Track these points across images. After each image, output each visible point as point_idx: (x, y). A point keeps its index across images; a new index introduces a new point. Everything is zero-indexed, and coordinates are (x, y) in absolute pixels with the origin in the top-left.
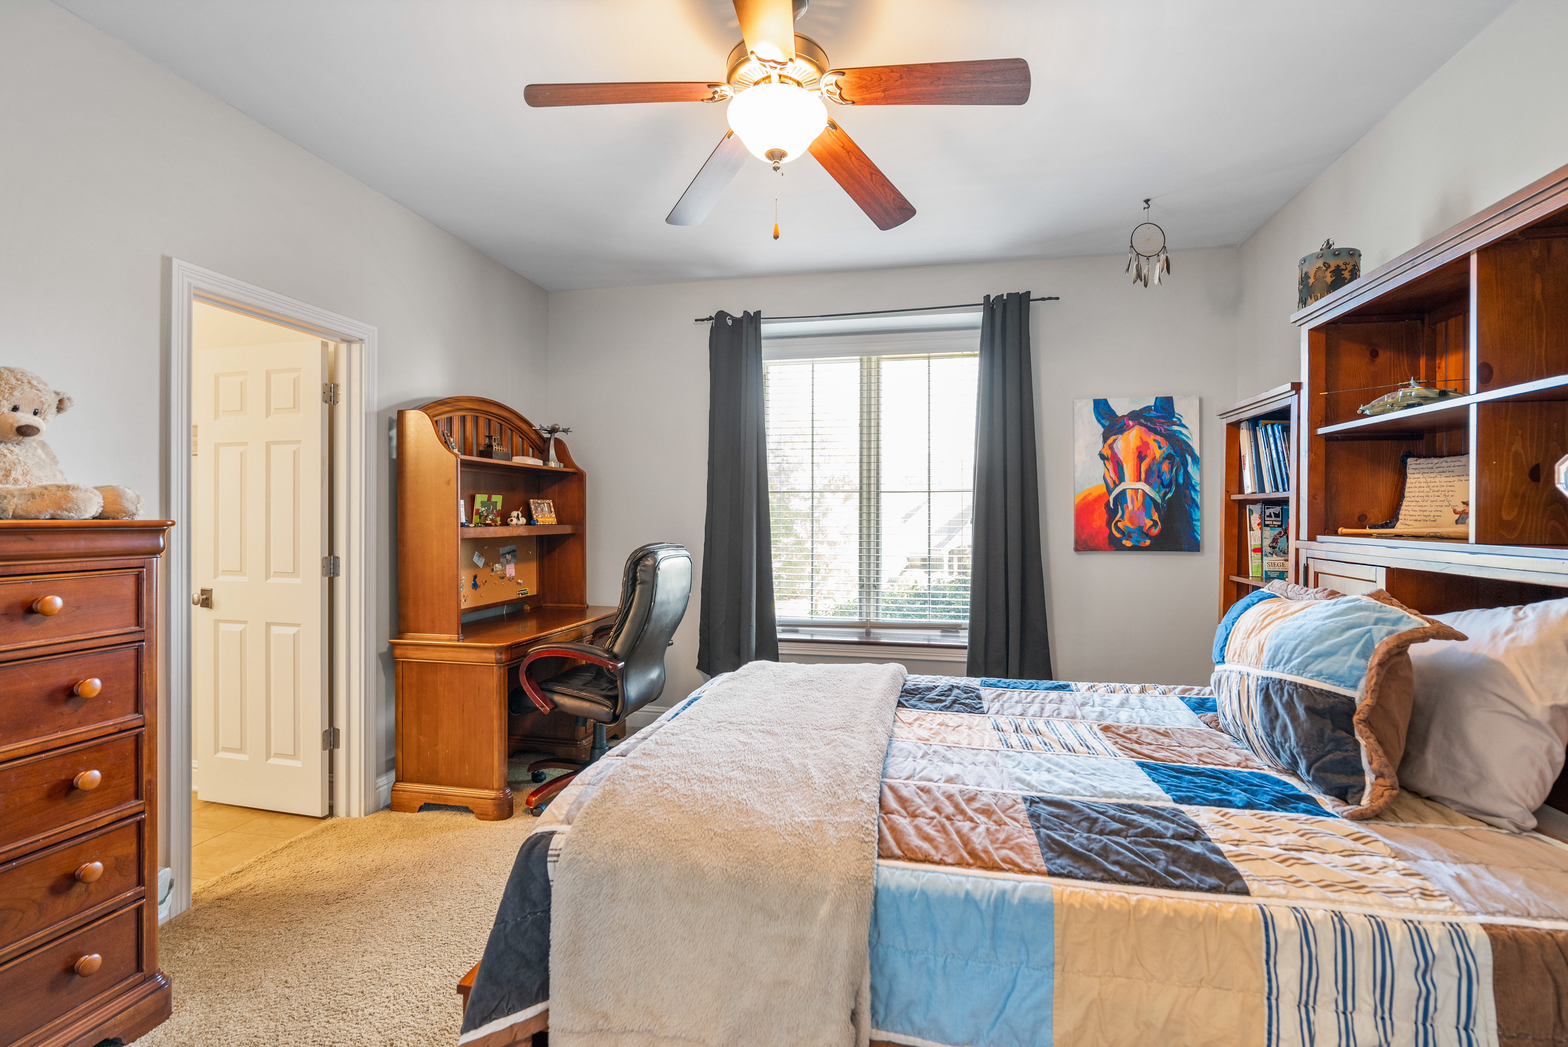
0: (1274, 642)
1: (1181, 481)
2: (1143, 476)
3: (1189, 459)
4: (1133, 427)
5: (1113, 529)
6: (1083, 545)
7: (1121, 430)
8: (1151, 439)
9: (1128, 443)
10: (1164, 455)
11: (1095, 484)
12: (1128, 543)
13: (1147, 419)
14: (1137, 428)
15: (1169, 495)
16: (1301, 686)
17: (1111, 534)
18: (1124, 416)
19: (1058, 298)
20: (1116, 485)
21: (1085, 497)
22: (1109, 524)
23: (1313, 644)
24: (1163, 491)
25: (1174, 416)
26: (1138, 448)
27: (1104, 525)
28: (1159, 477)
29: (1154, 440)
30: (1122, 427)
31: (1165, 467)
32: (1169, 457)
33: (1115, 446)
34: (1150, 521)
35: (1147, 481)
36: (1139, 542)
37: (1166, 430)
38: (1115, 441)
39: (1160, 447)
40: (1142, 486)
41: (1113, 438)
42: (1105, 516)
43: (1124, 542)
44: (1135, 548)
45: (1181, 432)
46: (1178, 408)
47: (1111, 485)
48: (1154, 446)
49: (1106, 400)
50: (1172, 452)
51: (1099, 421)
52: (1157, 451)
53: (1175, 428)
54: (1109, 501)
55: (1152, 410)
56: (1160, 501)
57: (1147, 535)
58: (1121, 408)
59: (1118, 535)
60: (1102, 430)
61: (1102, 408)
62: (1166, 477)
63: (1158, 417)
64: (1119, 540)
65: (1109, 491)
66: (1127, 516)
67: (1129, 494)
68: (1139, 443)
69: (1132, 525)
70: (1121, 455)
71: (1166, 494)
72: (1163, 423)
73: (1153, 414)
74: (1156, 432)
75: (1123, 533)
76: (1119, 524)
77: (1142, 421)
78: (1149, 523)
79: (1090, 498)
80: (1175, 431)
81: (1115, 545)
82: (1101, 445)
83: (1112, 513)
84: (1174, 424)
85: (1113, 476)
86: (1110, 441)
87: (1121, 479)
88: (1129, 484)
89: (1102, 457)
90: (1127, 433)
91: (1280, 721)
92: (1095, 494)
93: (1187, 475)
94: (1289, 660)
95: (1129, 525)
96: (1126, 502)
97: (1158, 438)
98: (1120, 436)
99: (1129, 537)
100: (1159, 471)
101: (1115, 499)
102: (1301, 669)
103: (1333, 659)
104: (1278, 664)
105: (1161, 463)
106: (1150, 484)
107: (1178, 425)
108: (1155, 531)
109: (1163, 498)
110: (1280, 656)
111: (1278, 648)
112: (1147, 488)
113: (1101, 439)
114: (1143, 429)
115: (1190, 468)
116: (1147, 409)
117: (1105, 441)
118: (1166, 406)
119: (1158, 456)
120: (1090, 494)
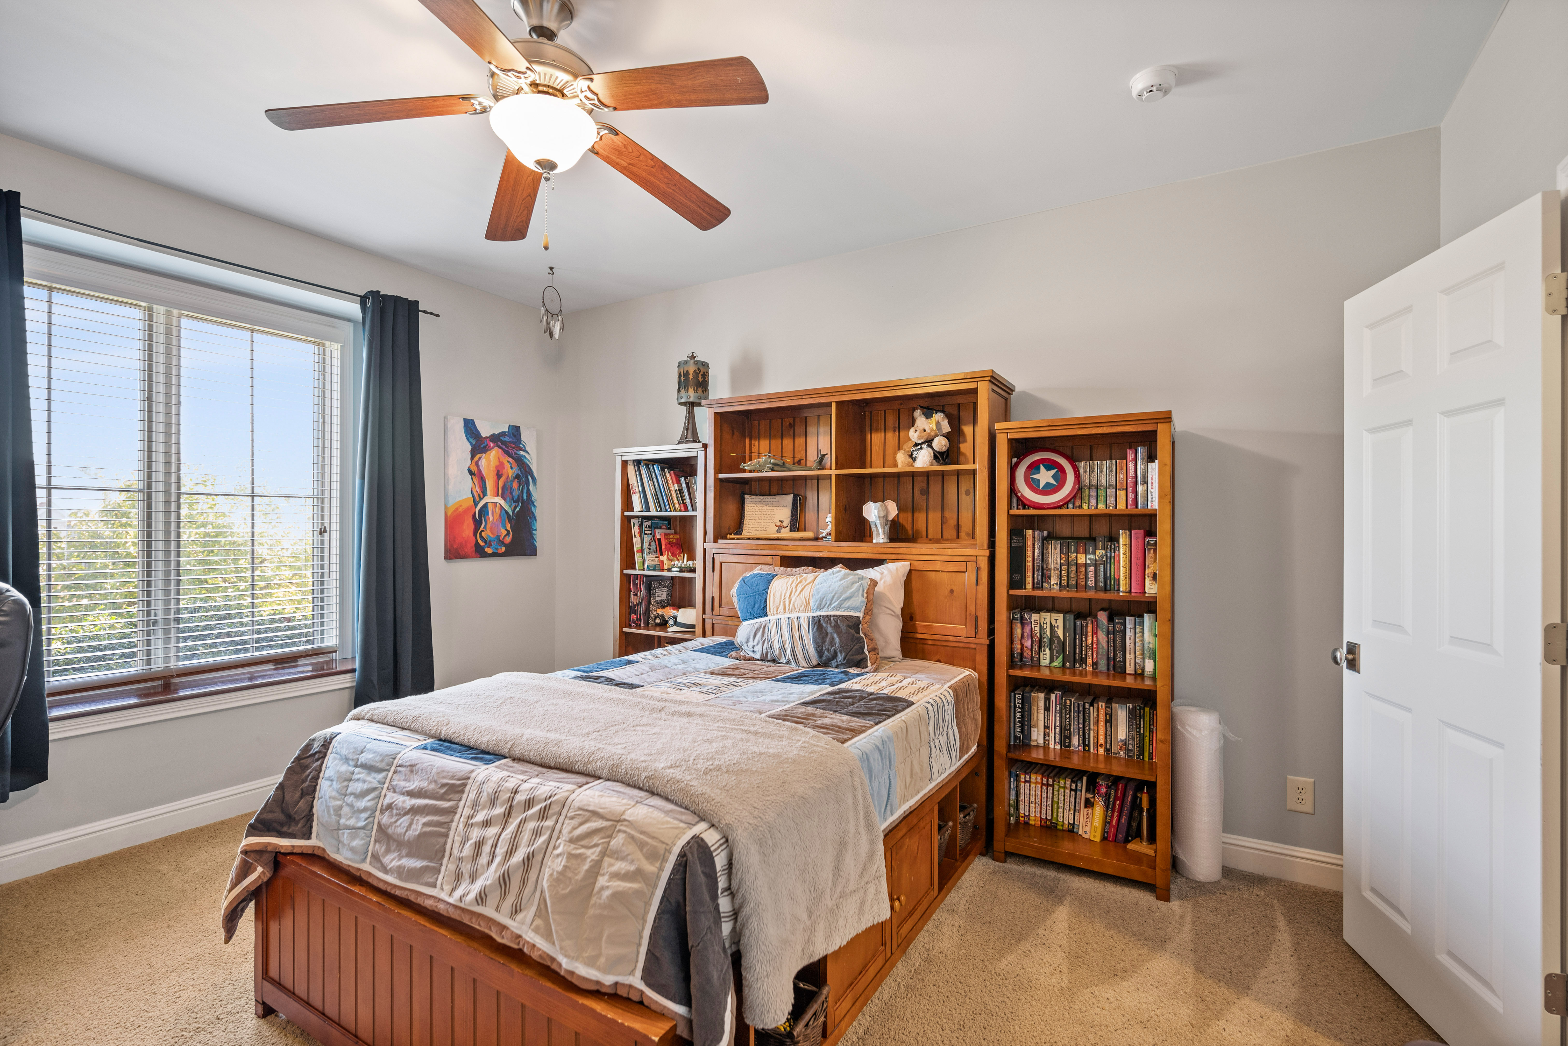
0: (818, 597)
1: (525, 497)
2: (500, 492)
3: (530, 479)
4: (493, 448)
5: (478, 538)
6: (453, 553)
7: (485, 450)
8: (506, 460)
9: (489, 461)
10: (514, 475)
11: (465, 497)
12: (489, 551)
13: (504, 443)
14: (496, 448)
15: (518, 509)
16: (840, 616)
17: (477, 543)
18: (486, 438)
19: (438, 316)
20: (481, 499)
21: (457, 509)
22: (475, 534)
23: (842, 594)
24: (514, 505)
25: (520, 443)
26: (497, 467)
27: (471, 534)
28: (511, 493)
29: (508, 462)
30: (485, 447)
31: (515, 485)
32: (517, 477)
33: (480, 463)
34: (504, 531)
35: (503, 497)
36: (497, 549)
37: (516, 454)
38: (480, 458)
39: (512, 468)
40: (499, 500)
41: (478, 456)
42: (472, 526)
43: (486, 550)
44: (495, 555)
45: (525, 457)
46: (524, 436)
47: (477, 499)
48: (508, 466)
49: (473, 420)
50: (519, 472)
51: (468, 439)
52: (510, 471)
53: (522, 453)
54: (475, 513)
55: (506, 435)
56: (511, 514)
57: (502, 543)
58: (485, 431)
59: (482, 544)
60: (470, 448)
61: (470, 427)
62: (516, 494)
63: (510, 442)
64: (482, 548)
65: (476, 505)
66: (489, 526)
67: (490, 507)
68: (497, 463)
69: (493, 534)
70: (484, 472)
71: (515, 508)
72: (514, 448)
73: (507, 439)
74: (510, 455)
75: (486, 542)
76: (483, 534)
77: (499, 443)
78: (504, 533)
79: (461, 510)
80: (522, 456)
81: (480, 553)
82: (470, 461)
83: (477, 523)
84: (521, 449)
85: (478, 490)
86: (476, 459)
87: (484, 493)
88: (490, 498)
89: (471, 473)
90: (488, 452)
91: (829, 637)
92: (465, 506)
93: (529, 491)
94: (830, 604)
95: (490, 535)
96: (488, 514)
97: (510, 460)
98: (484, 455)
99: (490, 545)
100: (511, 488)
101: (480, 511)
102: (838, 608)
103: (852, 599)
104: (824, 607)
105: (513, 481)
106: (505, 500)
107: (523, 451)
108: (508, 540)
109: (513, 511)
110: (824, 603)
111: (822, 600)
112: (502, 502)
113: (470, 456)
114: (500, 450)
115: (531, 488)
116: (503, 434)
117: (472, 458)
118: (516, 434)
119: (510, 475)
120: (461, 506)
